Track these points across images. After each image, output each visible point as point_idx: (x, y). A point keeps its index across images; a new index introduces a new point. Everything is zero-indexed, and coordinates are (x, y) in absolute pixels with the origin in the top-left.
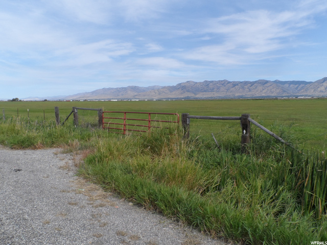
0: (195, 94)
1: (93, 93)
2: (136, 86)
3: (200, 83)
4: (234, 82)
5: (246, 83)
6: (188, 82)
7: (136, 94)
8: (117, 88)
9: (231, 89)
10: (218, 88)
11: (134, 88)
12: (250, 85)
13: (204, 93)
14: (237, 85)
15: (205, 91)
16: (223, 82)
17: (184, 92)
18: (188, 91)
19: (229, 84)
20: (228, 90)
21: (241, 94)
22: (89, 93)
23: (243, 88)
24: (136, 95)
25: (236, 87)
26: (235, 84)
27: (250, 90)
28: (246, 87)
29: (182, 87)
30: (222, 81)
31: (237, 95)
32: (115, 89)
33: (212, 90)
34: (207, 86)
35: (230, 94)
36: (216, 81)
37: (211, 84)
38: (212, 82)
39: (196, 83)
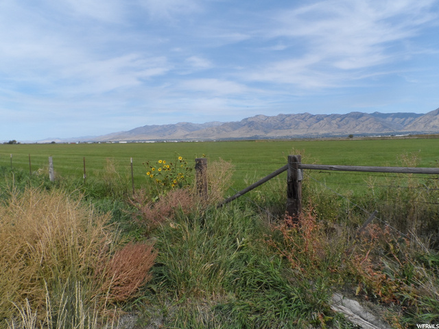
0: (266, 132)
1: (131, 132)
2: (188, 123)
3: (273, 117)
4: (318, 115)
5: (334, 116)
6: (257, 116)
7: (187, 133)
8: (163, 126)
9: (315, 125)
10: (297, 124)
11: (186, 126)
12: (339, 119)
13: (278, 130)
14: (323, 119)
15: (279, 128)
16: (304, 116)
17: (252, 130)
18: (257, 128)
19: (311, 119)
20: (309, 126)
21: (326, 132)
22: (126, 132)
23: (330, 123)
24: (187, 135)
25: (321, 122)
26: (319, 118)
27: (339, 125)
28: (334, 122)
29: (249, 123)
30: (302, 114)
31: (322, 132)
32: (161, 126)
33: (289, 127)
34: (282, 121)
35: (312, 132)
36: (294, 115)
37: (287, 118)
38: (289, 115)
39: (268, 117)
